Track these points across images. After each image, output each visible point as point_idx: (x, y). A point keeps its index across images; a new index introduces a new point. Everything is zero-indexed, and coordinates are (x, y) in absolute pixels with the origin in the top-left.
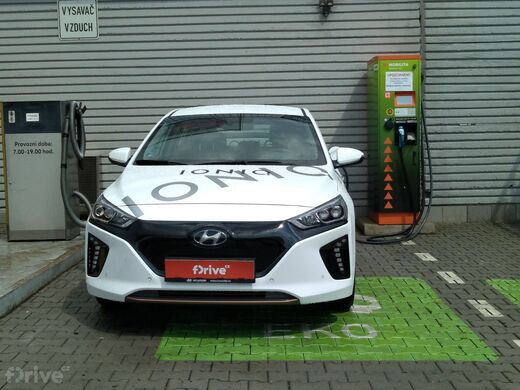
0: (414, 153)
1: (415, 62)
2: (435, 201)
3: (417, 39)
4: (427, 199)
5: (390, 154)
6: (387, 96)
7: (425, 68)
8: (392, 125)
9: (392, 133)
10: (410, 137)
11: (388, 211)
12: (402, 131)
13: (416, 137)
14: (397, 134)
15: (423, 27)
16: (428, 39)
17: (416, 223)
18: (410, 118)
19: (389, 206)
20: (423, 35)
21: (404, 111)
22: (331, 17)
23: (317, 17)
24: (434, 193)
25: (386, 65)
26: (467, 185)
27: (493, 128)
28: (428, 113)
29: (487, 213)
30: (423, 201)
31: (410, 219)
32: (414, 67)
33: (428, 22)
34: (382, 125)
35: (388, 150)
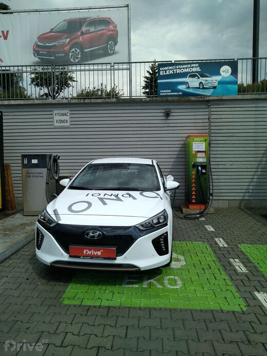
0: (205, 178)
1: (206, 138)
2: (214, 198)
3: (208, 128)
4: (211, 197)
5: (195, 179)
6: (194, 153)
7: (210, 140)
8: (195, 166)
9: (196, 169)
10: (204, 171)
11: (194, 203)
12: (200, 168)
13: (206, 171)
14: (198, 170)
15: (210, 122)
16: (212, 128)
17: (206, 209)
18: (204, 163)
19: (194, 201)
20: (210, 126)
21: (201, 159)
22: (170, 118)
23: (164, 118)
24: (214, 194)
25: (193, 139)
26: (229, 191)
27: (241, 166)
28: (212, 160)
29: (237, 204)
30: (209, 198)
31: (203, 207)
32: (206, 140)
33: (212, 120)
34: (191, 166)
35: (194, 177)
